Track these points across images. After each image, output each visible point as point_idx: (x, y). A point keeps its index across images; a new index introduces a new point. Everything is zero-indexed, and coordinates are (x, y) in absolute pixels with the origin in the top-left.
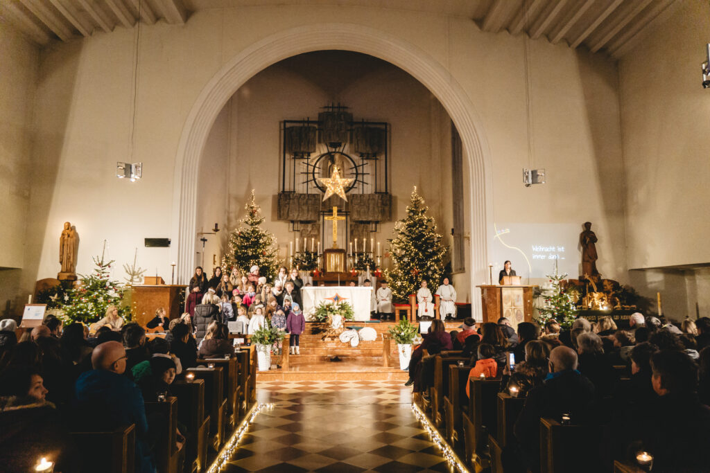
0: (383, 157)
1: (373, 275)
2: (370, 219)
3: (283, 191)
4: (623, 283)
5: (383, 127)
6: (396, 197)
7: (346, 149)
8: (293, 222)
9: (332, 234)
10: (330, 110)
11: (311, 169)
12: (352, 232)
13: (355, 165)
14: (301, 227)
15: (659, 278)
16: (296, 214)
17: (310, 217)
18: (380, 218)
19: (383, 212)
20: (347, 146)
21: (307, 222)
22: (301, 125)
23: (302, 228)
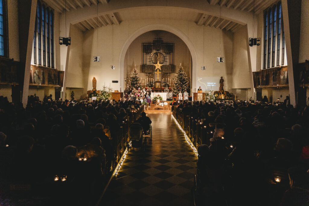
1: (168, 89)
2: (168, 72)
3: (143, 64)
4: (230, 92)
5: (172, 44)
6: (176, 66)
7: (161, 51)
8: (146, 73)
9: (157, 77)
10: (157, 39)
11: (151, 57)
12: (163, 76)
13: (164, 56)
14: (148, 75)
16: (147, 71)
17: (151, 71)
18: (171, 72)
19: (172, 70)
20: (162, 51)
21: (150, 73)
22: (148, 44)
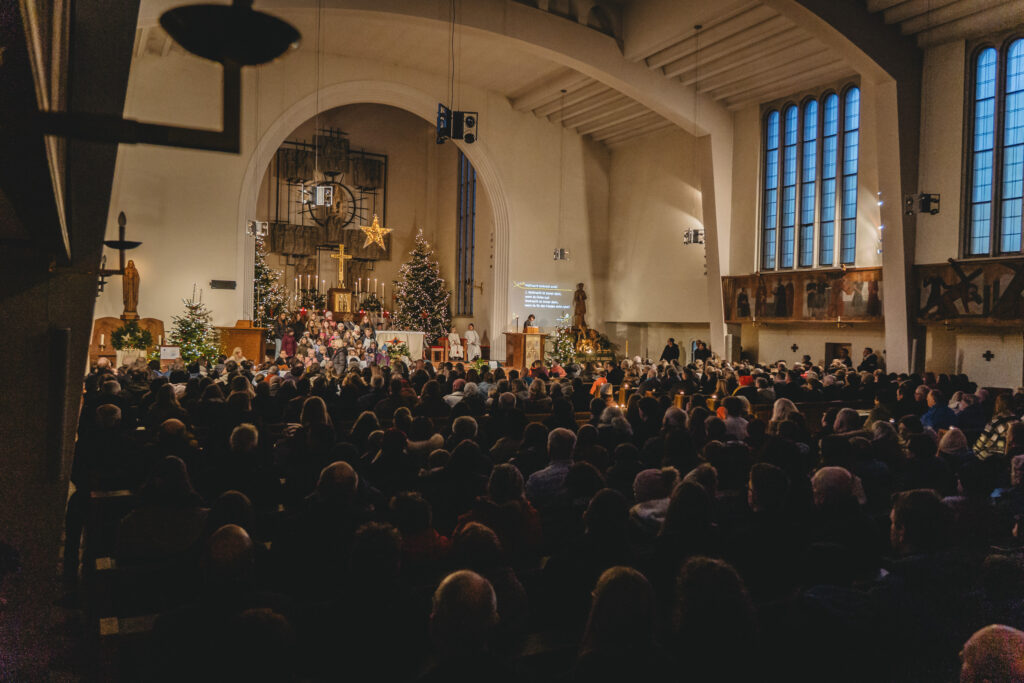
0: (380, 191)
2: (368, 257)
3: (277, 221)
4: (601, 333)
5: (383, 159)
7: (344, 179)
8: (286, 255)
10: (328, 134)
13: (353, 198)
15: (624, 329)
16: (292, 247)
17: (306, 250)
18: (378, 257)
20: (345, 176)
21: (303, 256)
22: (297, 147)
23: (297, 263)
